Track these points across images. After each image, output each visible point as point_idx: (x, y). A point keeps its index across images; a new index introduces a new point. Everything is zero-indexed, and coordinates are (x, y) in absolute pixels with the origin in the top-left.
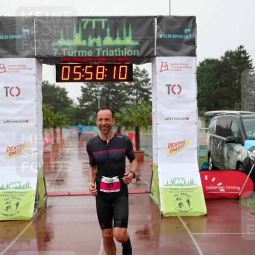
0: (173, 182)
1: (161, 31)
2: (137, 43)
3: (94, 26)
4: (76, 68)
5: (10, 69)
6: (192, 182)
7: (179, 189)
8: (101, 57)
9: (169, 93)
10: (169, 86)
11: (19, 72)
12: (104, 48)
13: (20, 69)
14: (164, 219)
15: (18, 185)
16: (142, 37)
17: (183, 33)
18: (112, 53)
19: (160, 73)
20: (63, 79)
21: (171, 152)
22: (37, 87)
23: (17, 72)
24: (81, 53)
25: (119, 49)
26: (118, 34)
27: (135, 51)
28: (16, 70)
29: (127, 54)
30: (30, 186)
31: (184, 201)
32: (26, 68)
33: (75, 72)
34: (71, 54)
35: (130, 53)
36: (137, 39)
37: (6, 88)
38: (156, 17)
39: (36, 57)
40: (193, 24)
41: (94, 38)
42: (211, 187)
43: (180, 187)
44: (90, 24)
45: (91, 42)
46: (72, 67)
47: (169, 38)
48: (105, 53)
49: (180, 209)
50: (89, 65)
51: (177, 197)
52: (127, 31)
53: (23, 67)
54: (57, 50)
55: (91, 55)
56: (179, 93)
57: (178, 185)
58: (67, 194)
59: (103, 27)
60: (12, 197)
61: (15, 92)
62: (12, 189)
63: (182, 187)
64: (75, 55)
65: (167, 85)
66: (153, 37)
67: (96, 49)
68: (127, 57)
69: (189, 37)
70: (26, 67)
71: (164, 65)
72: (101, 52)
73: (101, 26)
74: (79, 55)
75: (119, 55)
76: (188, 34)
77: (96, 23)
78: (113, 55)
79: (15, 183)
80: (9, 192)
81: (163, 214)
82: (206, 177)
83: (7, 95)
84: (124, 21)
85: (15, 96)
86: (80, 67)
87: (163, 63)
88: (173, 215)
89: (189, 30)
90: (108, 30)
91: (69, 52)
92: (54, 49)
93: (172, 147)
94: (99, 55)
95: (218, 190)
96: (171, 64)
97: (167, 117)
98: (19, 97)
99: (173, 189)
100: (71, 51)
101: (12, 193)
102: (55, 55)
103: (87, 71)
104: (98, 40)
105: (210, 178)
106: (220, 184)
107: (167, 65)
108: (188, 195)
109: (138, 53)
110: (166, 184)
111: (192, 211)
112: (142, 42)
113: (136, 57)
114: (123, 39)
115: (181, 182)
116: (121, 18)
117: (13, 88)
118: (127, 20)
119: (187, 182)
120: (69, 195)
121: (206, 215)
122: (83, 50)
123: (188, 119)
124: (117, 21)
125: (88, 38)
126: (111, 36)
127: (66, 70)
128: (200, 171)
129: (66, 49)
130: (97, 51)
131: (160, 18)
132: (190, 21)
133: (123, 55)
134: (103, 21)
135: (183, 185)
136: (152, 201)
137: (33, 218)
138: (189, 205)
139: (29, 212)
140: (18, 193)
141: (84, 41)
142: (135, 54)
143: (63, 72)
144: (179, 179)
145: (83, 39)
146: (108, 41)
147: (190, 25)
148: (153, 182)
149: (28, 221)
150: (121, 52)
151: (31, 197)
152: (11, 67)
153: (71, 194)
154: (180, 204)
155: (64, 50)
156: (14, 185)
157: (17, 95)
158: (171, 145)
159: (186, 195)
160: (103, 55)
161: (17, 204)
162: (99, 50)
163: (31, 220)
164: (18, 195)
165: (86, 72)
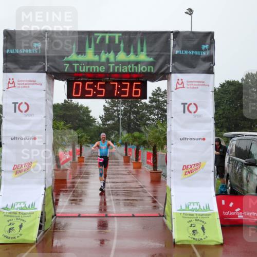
0: (187, 207)
1: (177, 46)
2: (151, 59)
3: (107, 41)
4: (88, 84)
5: (20, 84)
6: (208, 208)
7: (193, 215)
8: (114, 73)
9: (184, 112)
10: (184, 104)
11: (29, 87)
12: (117, 63)
13: (29, 84)
14: (176, 248)
15: (23, 205)
16: (157, 53)
17: (200, 49)
18: (125, 69)
19: (174, 91)
20: (74, 95)
21: (185, 175)
22: (46, 103)
23: (26, 87)
24: (93, 68)
25: (133, 65)
26: (132, 49)
27: (149, 67)
28: (25, 86)
29: (141, 70)
30: (35, 207)
31: (198, 227)
32: (36, 84)
33: (86, 89)
34: (82, 69)
35: (144, 69)
36: (152, 55)
37: (15, 104)
38: (172, 32)
39: (46, 73)
40: (211, 39)
41: (108, 53)
42: (228, 213)
43: (194, 212)
44: (103, 39)
45: (104, 57)
46: (84, 83)
47: (186, 54)
48: (118, 69)
49: (193, 236)
50: (101, 81)
51: (191, 223)
52: (142, 46)
53: (32, 83)
54: (68, 65)
55: (103, 71)
56: (195, 112)
57: (193, 210)
58: (77, 215)
59: (117, 41)
60: (15, 218)
61: (24, 107)
62: (16, 209)
63: (196, 213)
64: (87, 71)
65: (182, 104)
66: (168, 53)
67: (109, 65)
68: (141, 73)
69: (206, 53)
70: (36, 82)
71: (180, 82)
72: (114, 68)
73: (115, 41)
74: (91, 71)
75: (133, 71)
76: (206, 50)
77: (110, 37)
78: (126, 71)
79: (20, 203)
80: (13, 213)
81: (176, 241)
82: (223, 202)
83: (15, 111)
84: (139, 36)
85: (24, 112)
86: (92, 83)
87: (178, 80)
88: (186, 243)
89: (207, 46)
90: (122, 45)
91: (81, 67)
92: (65, 65)
93: (187, 169)
94: (111, 71)
95: (236, 216)
96: (188, 82)
97: (182, 137)
98: (28, 113)
99: (187, 215)
100: (82, 66)
101: (16, 213)
102: (66, 70)
103: (100, 88)
104: (111, 56)
105: (227, 203)
106: (238, 209)
107: (182, 82)
108: (203, 222)
109: (152, 70)
110: (179, 208)
111: (207, 239)
112: (157, 58)
113: (150, 73)
114: (137, 55)
115: (196, 206)
116: (136, 33)
117: (21, 103)
118: (142, 35)
119: (202, 207)
120: (79, 216)
121: (222, 245)
122: (95, 66)
123: (204, 139)
124: (131, 37)
125: (100, 53)
126: (125, 51)
127: (78, 86)
128: (216, 195)
129: (78, 64)
130: (110, 66)
131: (176, 34)
132: (208, 38)
133: (136, 71)
134: (117, 36)
135: (197, 211)
136: (165, 225)
137: (37, 241)
138: (204, 232)
139: (32, 235)
140: (22, 214)
141: (97, 56)
142: (149, 71)
143: (74, 88)
144: (194, 203)
145: (95, 54)
146: (122, 56)
147: (208, 41)
148: (167, 206)
149: (31, 245)
150: (135, 68)
151: (36, 218)
152: (20, 83)
153: (81, 215)
154: (194, 232)
155: (76, 65)
156: (18, 206)
157: (26, 111)
158: (185, 167)
159: (201, 221)
160: (116, 71)
161: (21, 226)
162: (111, 65)
163: (34, 244)
164: (22, 215)
165: (98, 89)
